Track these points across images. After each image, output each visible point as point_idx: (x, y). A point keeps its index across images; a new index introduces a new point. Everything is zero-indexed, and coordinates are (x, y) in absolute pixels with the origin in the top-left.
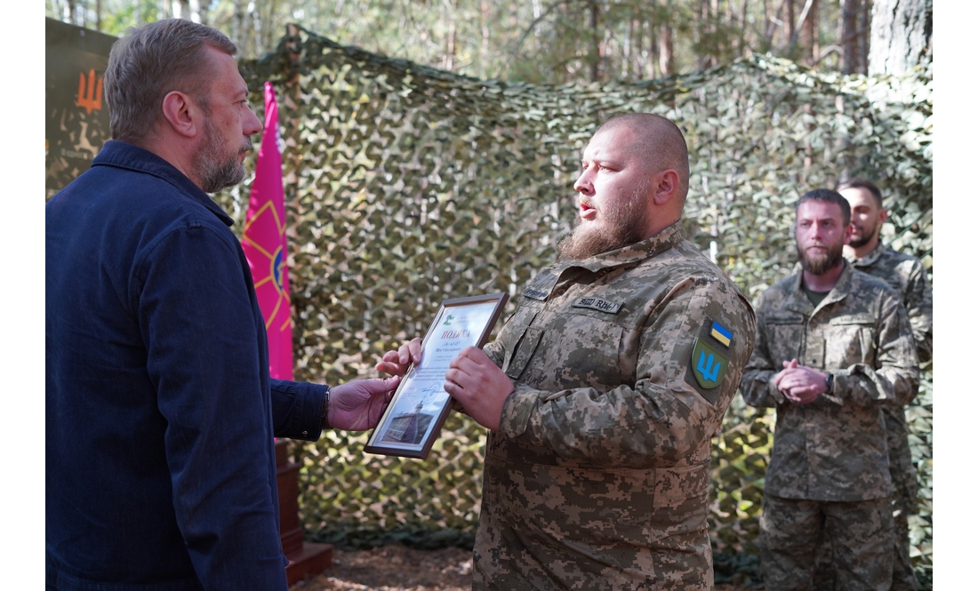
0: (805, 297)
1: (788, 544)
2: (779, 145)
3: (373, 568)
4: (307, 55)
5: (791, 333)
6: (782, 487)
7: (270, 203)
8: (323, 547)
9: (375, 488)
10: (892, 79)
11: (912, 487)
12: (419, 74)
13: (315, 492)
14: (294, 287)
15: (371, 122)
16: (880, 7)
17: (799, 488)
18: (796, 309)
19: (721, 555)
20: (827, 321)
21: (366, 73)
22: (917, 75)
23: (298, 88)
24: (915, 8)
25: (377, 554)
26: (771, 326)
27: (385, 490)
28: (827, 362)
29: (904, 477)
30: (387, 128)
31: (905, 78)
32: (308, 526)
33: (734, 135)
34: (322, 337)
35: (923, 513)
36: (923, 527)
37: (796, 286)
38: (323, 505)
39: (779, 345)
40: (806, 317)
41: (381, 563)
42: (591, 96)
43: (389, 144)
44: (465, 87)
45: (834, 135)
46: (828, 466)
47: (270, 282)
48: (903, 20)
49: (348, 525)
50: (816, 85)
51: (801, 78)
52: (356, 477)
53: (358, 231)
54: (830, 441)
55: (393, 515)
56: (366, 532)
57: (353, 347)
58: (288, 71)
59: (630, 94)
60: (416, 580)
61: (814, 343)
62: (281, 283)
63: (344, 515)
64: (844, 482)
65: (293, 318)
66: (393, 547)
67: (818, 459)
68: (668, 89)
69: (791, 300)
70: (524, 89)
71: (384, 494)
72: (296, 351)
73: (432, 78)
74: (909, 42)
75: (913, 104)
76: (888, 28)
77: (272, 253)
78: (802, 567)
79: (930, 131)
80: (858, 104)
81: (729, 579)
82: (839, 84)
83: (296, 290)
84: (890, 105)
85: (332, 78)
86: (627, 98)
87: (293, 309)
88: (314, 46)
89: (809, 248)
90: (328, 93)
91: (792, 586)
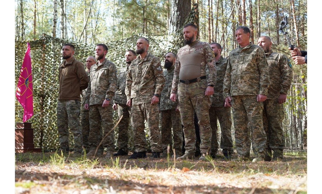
7: (26, 68)
21: (58, 43)
47: (24, 85)
58: (42, 44)
62: (27, 85)
77: (25, 79)
88: (48, 38)
90: (50, 48)
91: (93, 125)
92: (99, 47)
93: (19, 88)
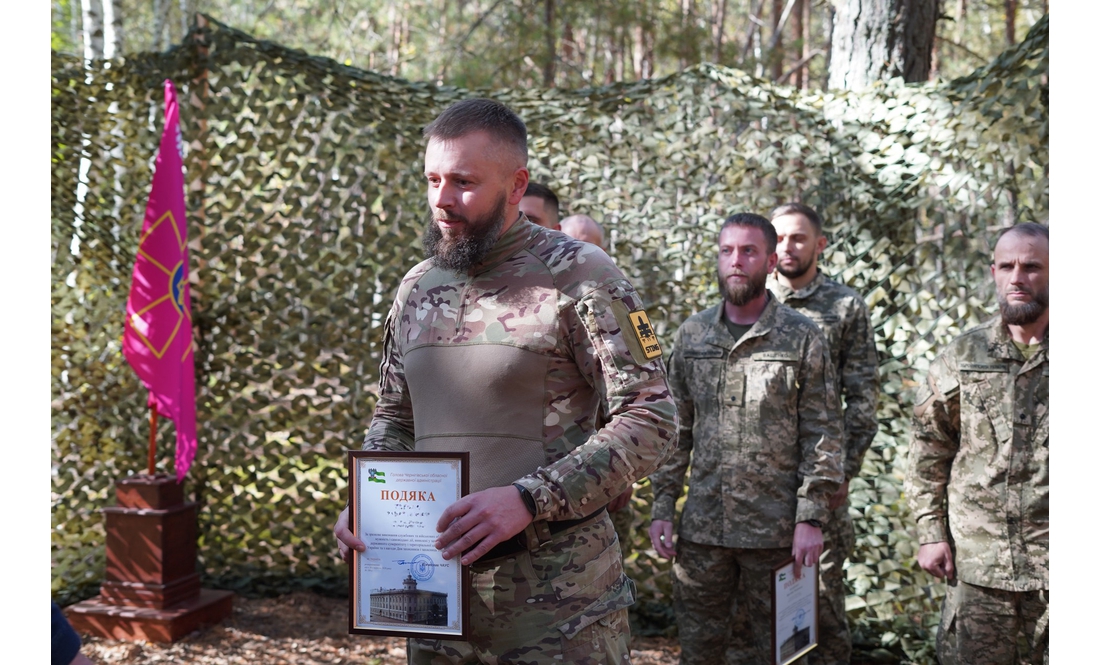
0: (726, 330)
1: (700, 593)
2: (728, 164)
3: (278, 617)
4: (217, 49)
5: (709, 367)
6: (695, 532)
7: (169, 214)
8: (223, 594)
9: (285, 528)
10: (850, 96)
11: (848, 536)
12: (341, 74)
13: (218, 533)
14: (198, 306)
15: (287, 126)
16: (842, 16)
17: (713, 533)
18: (716, 342)
19: (656, 606)
20: (748, 355)
21: (282, 71)
22: (876, 92)
23: (206, 85)
24: (878, 19)
25: (284, 603)
26: (690, 361)
27: (296, 530)
28: (748, 399)
29: (839, 525)
30: (306, 133)
31: (864, 95)
32: (210, 571)
33: (680, 151)
34: (228, 362)
35: (869, 562)
36: (868, 576)
37: (717, 319)
38: (226, 547)
39: (697, 381)
40: (726, 351)
41: (287, 612)
42: (528, 104)
43: (307, 150)
44: (391, 90)
45: (786, 155)
46: (745, 510)
47: (169, 300)
48: (865, 32)
49: (254, 570)
50: (769, 99)
51: (754, 92)
52: (264, 517)
53: (271, 245)
54: (748, 484)
55: (305, 558)
56: (273, 578)
57: (263, 374)
58: (195, 66)
59: (570, 103)
60: (323, 631)
61: (733, 379)
62: (181, 302)
63: (250, 559)
64: (760, 528)
65: (196, 340)
66: (302, 595)
67: (734, 504)
68: (611, 99)
69: (712, 334)
70: (456, 94)
71: (297, 535)
72: (199, 377)
73: (355, 79)
74: (870, 55)
75: (869, 124)
76: (849, 40)
77: (171, 269)
78: (717, 618)
79: (886, 153)
80: (812, 121)
81: (663, 632)
82: (793, 99)
83: (200, 309)
84: (846, 124)
85: (246, 75)
86: (567, 108)
87: (196, 330)
88: (225, 38)
89: (729, 276)
90: (240, 92)
91: (706, 638)
92: (749, 237)
93: (143, 317)
